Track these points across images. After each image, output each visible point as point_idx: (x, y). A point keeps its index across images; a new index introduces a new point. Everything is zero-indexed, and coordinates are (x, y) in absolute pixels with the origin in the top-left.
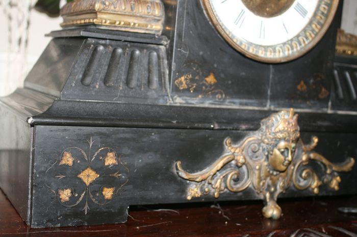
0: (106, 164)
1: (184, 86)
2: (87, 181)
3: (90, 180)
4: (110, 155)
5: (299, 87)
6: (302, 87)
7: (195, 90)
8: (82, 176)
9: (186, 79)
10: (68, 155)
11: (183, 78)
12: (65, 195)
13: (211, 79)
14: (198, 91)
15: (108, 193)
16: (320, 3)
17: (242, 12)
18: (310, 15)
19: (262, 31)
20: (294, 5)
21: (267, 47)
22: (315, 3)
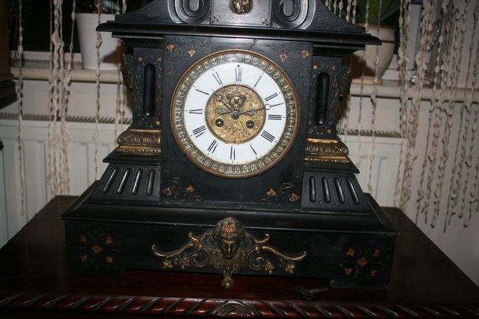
0: (107, 243)
1: (170, 194)
2: (96, 252)
3: (98, 251)
4: (109, 238)
5: (269, 193)
6: (271, 192)
7: (178, 196)
8: (93, 248)
9: (171, 189)
10: (84, 237)
11: (168, 189)
12: (84, 258)
13: (190, 189)
14: (180, 197)
15: (110, 260)
16: (286, 130)
17: (214, 142)
18: (277, 139)
19: (233, 154)
20: (261, 133)
21: (235, 166)
22: (282, 130)
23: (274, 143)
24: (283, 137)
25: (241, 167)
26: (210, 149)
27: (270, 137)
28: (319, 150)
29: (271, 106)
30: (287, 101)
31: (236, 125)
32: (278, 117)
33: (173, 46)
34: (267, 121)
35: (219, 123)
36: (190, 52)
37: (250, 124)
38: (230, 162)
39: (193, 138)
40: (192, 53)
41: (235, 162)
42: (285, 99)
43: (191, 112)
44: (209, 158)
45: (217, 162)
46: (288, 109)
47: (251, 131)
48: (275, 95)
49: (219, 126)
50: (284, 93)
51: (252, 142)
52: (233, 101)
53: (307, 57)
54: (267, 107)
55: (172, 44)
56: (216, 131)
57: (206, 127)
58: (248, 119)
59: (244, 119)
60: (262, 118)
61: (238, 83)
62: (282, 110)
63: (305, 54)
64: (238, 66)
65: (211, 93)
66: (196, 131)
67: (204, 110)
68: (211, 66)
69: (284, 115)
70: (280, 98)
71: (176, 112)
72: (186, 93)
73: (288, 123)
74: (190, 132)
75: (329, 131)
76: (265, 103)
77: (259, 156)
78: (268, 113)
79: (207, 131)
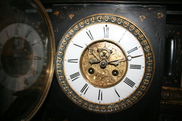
13: (66, 120)
16: (144, 77)
17: (86, 85)
18: (137, 85)
19: (100, 96)
20: (124, 80)
21: (102, 105)
22: (141, 78)
23: (134, 89)
24: (141, 84)
25: (106, 106)
26: (82, 91)
27: (131, 83)
28: (169, 95)
29: (132, 58)
30: (145, 53)
31: (103, 73)
32: (138, 67)
33: (58, 12)
34: (129, 70)
35: (91, 71)
36: (70, 16)
37: (115, 73)
38: (98, 102)
39: (70, 81)
40: (71, 16)
41: (102, 102)
42: (144, 51)
43: (69, 61)
44: (81, 98)
45: (87, 102)
46: (146, 60)
47: (115, 78)
48: (136, 48)
49: (90, 73)
50: (143, 47)
51: (116, 86)
52: (102, 54)
53: (162, 18)
54: (129, 58)
55: (58, 11)
56: (88, 77)
57: (80, 73)
58: (114, 68)
59: (110, 68)
60: (125, 68)
61: (105, 39)
62: (141, 61)
63: (160, 15)
64: (106, 26)
65: (85, 47)
66: (72, 76)
67: (79, 60)
68: (85, 25)
69: (143, 65)
70: (140, 51)
71: (58, 61)
72: (65, 47)
73: (146, 71)
74: (68, 77)
75: (176, 81)
76: (127, 55)
77: (121, 99)
78: (130, 63)
79: (81, 76)
